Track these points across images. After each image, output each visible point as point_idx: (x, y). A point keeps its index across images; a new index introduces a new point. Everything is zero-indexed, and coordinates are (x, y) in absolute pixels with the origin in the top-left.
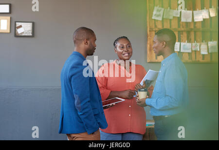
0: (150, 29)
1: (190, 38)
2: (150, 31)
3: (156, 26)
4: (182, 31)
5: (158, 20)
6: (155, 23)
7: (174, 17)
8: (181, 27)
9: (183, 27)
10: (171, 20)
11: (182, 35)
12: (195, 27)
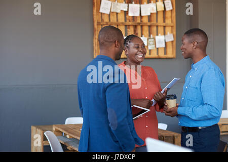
0: (98, 23)
1: (137, 32)
2: (98, 25)
3: (102, 20)
4: (129, 26)
5: (104, 14)
6: (101, 17)
7: (122, 11)
8: (128, 21)
9: (130, 21)
10: (117, 13)
11: (128, 30)
12: (141, 21)
